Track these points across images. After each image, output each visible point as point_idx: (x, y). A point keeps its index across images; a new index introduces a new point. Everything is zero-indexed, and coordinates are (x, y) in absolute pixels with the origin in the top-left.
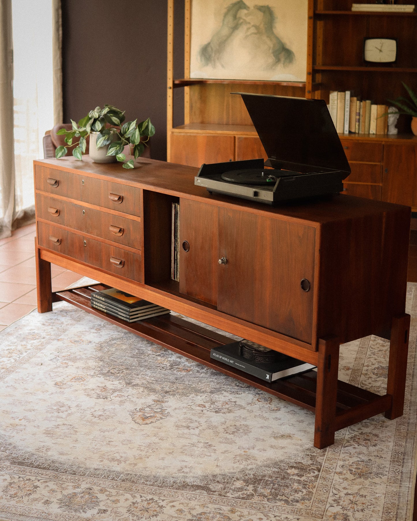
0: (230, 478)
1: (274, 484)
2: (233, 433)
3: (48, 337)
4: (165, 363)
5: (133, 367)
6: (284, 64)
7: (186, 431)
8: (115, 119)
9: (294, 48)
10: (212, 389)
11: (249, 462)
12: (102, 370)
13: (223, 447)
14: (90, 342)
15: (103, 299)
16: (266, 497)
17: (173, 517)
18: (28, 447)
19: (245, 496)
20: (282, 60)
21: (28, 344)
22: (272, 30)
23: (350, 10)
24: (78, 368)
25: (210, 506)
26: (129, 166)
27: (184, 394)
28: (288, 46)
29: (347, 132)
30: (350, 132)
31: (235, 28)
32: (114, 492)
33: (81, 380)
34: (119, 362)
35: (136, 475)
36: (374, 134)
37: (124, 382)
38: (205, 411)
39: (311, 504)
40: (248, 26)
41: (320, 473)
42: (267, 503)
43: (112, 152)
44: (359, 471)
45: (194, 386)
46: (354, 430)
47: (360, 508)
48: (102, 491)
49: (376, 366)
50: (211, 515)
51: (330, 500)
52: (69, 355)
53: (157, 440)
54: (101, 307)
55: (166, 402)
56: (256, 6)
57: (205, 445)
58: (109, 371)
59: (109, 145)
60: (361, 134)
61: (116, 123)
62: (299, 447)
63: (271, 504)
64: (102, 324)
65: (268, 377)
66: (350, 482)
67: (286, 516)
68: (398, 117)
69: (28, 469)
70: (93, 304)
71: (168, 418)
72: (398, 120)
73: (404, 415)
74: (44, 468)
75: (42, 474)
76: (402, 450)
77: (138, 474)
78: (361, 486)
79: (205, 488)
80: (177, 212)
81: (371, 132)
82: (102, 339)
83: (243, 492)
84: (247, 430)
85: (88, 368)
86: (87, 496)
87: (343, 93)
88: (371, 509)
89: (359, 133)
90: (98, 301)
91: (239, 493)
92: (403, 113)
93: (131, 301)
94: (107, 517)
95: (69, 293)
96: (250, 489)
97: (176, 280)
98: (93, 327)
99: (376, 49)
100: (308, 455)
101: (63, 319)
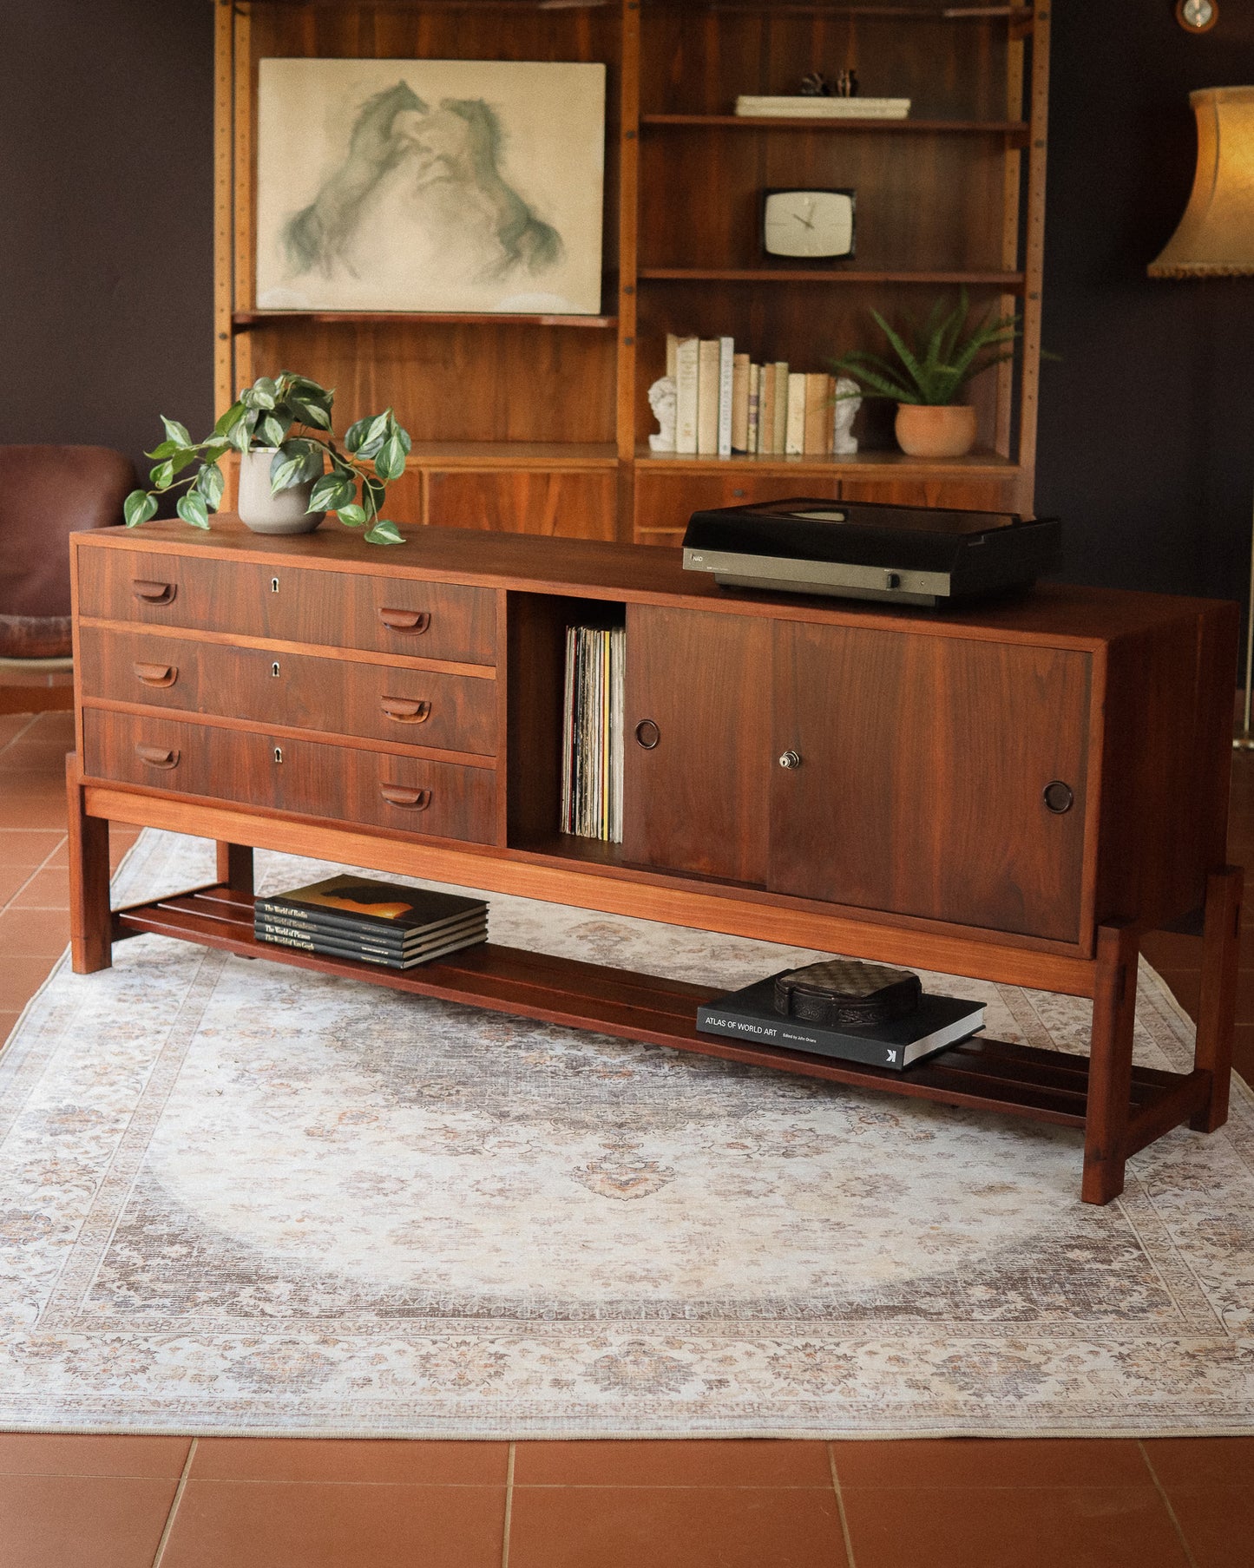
0: (948, 1283)
1: (1062, 1285)
2: (868, 1194)
3: (167, 1028)
4: (548, 1063)
5: (476, 1079)
6: (530, 264)
7: (751, 1201)
8: (316, 412)
9: (558, 222)
10: (728, 1109)
11: (963, 1248)
12: (397, 1092)
13: (873, 1225)
14: (299, 1032)
15: (303, 914)
16: (1067, 1310)
17: (894, 1374)
18: (387, 1277)
19: (1017, 1314)
20: (527, 253)
21: (130, 1051)
24: (328, 1092)
25: (955, 1341)
26: (385, 538)
27: (666, 1126)
28: (543, 213)
29: (725, 452)
30: (734, 451)
31: (387, 164)
32: (703, 1343)
33: (367, 1119)
34: (424, 1070)
35: (722, 1303)
36: (797, 454)
37: (487, 1115)
38: (757, 1157)
39: (1179, 1311)
40: (425, 157)
41: (1146, 1253)
42: (1079, 1320)
43: (321, 501)
44: (1228, 1239)
45: (674, 1105)
46: (1144, 1162)
48: (671, 1344)
50: (976, 1359)
51: (1214, 1299)
52: (274, 1066)
53: (699, 1228)
54: (296, 938)
55: (638, 1145)
56: (447, 100)
57: (827, 1225)
58: (420, 1092)
59: (310, 484)
60: (763, 455)
61: (321, 421)
62: (1049, 1207)
63: (1091, 1323)
65: (892, 1056)
66: (1225, 1262)
67: (1145, 1340)
68: (858, 406)
69: (440, 1322)
70: (264, 931)
71: (680, 1179)
72: (857, 413)
73: (1229, 1122)
74: (477, 1315)
75: (486, 1328)
77: (725, 1299)
79: (908, 1309)
80: (584, 650)
81: (789, 450)
82: (326, 1022)
83: (1005, 1307)
84: (896, 1186)
85: (358, 1091)
86: (646, 1359)
87: (713, 343)
89: (756, 453)
90: (283, 921)
91: (999, 1310)
92: (872, 394)
93: (389, 914)
94: (738, 1394)
95: (152, 912)
96: (1016, 1300)
97: (578, 833)
98: (269, 998)
99: (797, 221)
100: (1085, 1220)
101: (163, 985)
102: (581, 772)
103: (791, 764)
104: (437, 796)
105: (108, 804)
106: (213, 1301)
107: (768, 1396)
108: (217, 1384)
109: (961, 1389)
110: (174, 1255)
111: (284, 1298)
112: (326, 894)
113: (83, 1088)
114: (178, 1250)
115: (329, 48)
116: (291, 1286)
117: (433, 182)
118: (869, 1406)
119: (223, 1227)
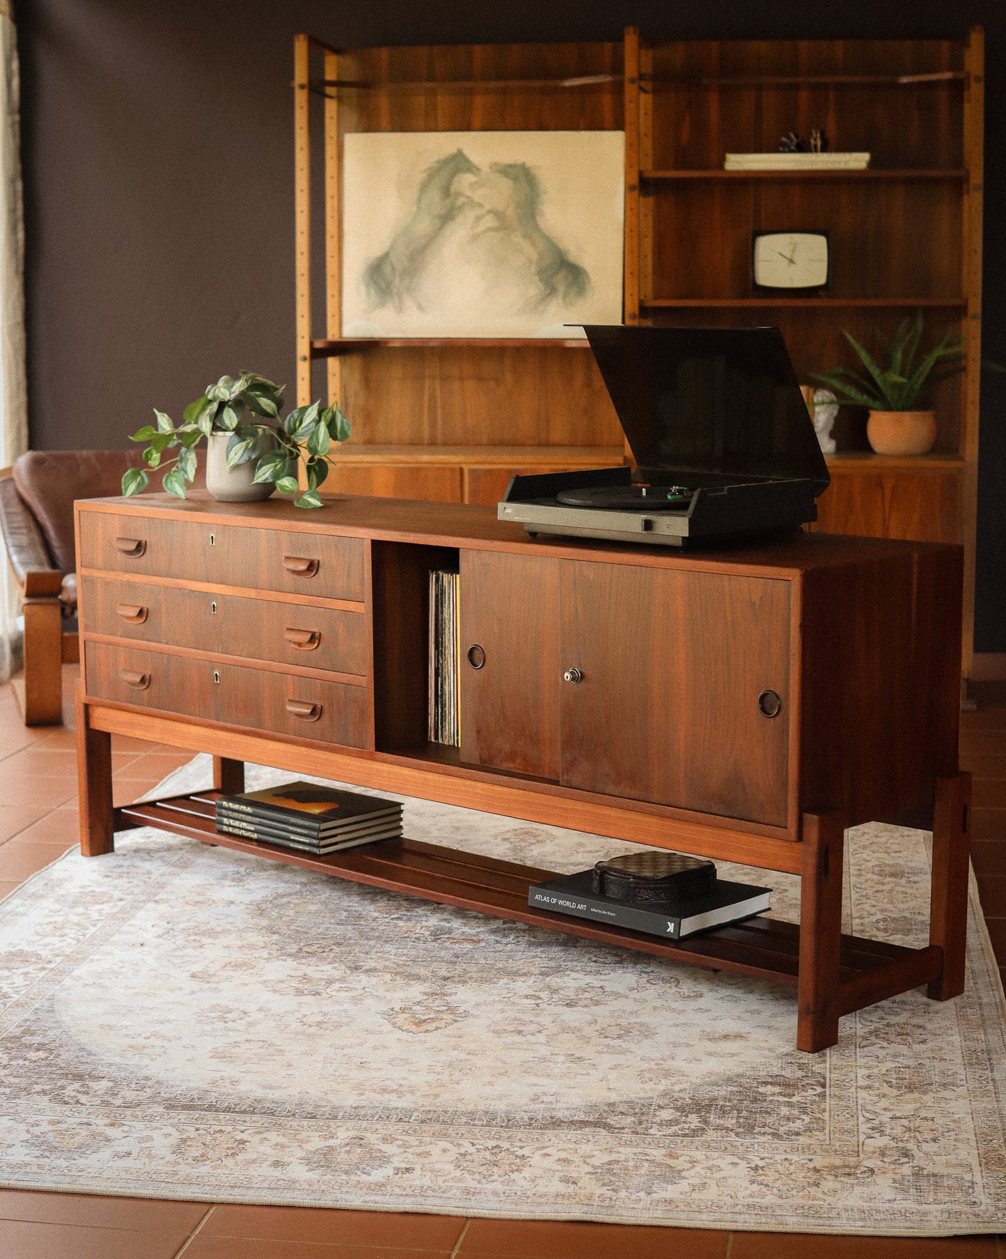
0: (643, 1105)
1: (739, 1111)
2: (619, 1037)
3: (129, 898)
4: (417, 931)
5: (351, 941)
6: (564, 298)
7: (518, 1038)
8: (266, 403)
9: (587, 262)
10: (543, 969)
11: (674, 1080)
12: (282, 948)
13: (607, 1061)
14: (232, 903)
15: (249, 810)
16: (732, 1130)
17: (554, 1171)
18: (189, 1081)
19: (687, 1132)
20: (561, 289)
21: (91, 912)
22: (535, 221)
24: (227, 947)
25: (621, 1149)
26: (309, 502)
27: (482, 980)
28: (574, 256)
31: (447, 217)
32: (412, 1140)
33: (246, 967)
34: (315, 933)
35: (446, 1112)
37: (343, 967)
38: (544, 1006)
39: (827, 1136)
40: (478, 211)
41: (827, 1090)
42: (737, 1139)
43: (264, 474)
44: (906, 1082)
45: (501, 965)
46: (872, 1021)
47: (929, 1136)
48: (385, 1140)
49: (879, 916)
50: (631, 1164)
51: (864, 1128)
52: (196, 927)
53: (463, 1056)
54: (244, 829)
55: (451, 994)
56: (496, 164)
57: (569, 1058)
58: (301, 949)
59: (257, 460)
61: (269, 410)
62: (766, 1052)
63: (748, 1141)
64: (242, 870)
65: (671, 928)
66: (892, 1100)
67: (784, 1157)
69: (210, 1115)
70: (222, 824)
71: (470, 1020)
72: (836, 419)
73: (966, 993)
74: (244, 1112)
75: (244, 1121)
76: (983, 1046)
77: (450, 1110)
78: (918, 1105)
79: (601, 1124)
80: (442, 590)
82: (258, 896)
83: (680, 1126)
84: (647, 1032)
85: (252, 947)
86: (359, 1150)
88: (953, 1138)
90: (236, 815)
91: (674, 1128)
93: (316, 810)
94: (418, 1179)
95: (151, 809)
96: (694, 1121)
97: (440, 741)
98: (224, 877)
99: (781, 257)
100: (791, 1063)
101: (147, 866)
102: (442, 691)
103: (573, 679)
104: (326, 707)
105: (104, 720)
106: (44, 1092)
107: (440, 1182)
108: (10, 1151)
109: (604, 1185)
110: (33, 1059)
111: (98, 1093)
112: (277, 795)
113: (39, 938)
114: (42, 1054)
116: (111, 1084)
117: (484, 232)
118: (519, 1193)
119: (83, 1040)
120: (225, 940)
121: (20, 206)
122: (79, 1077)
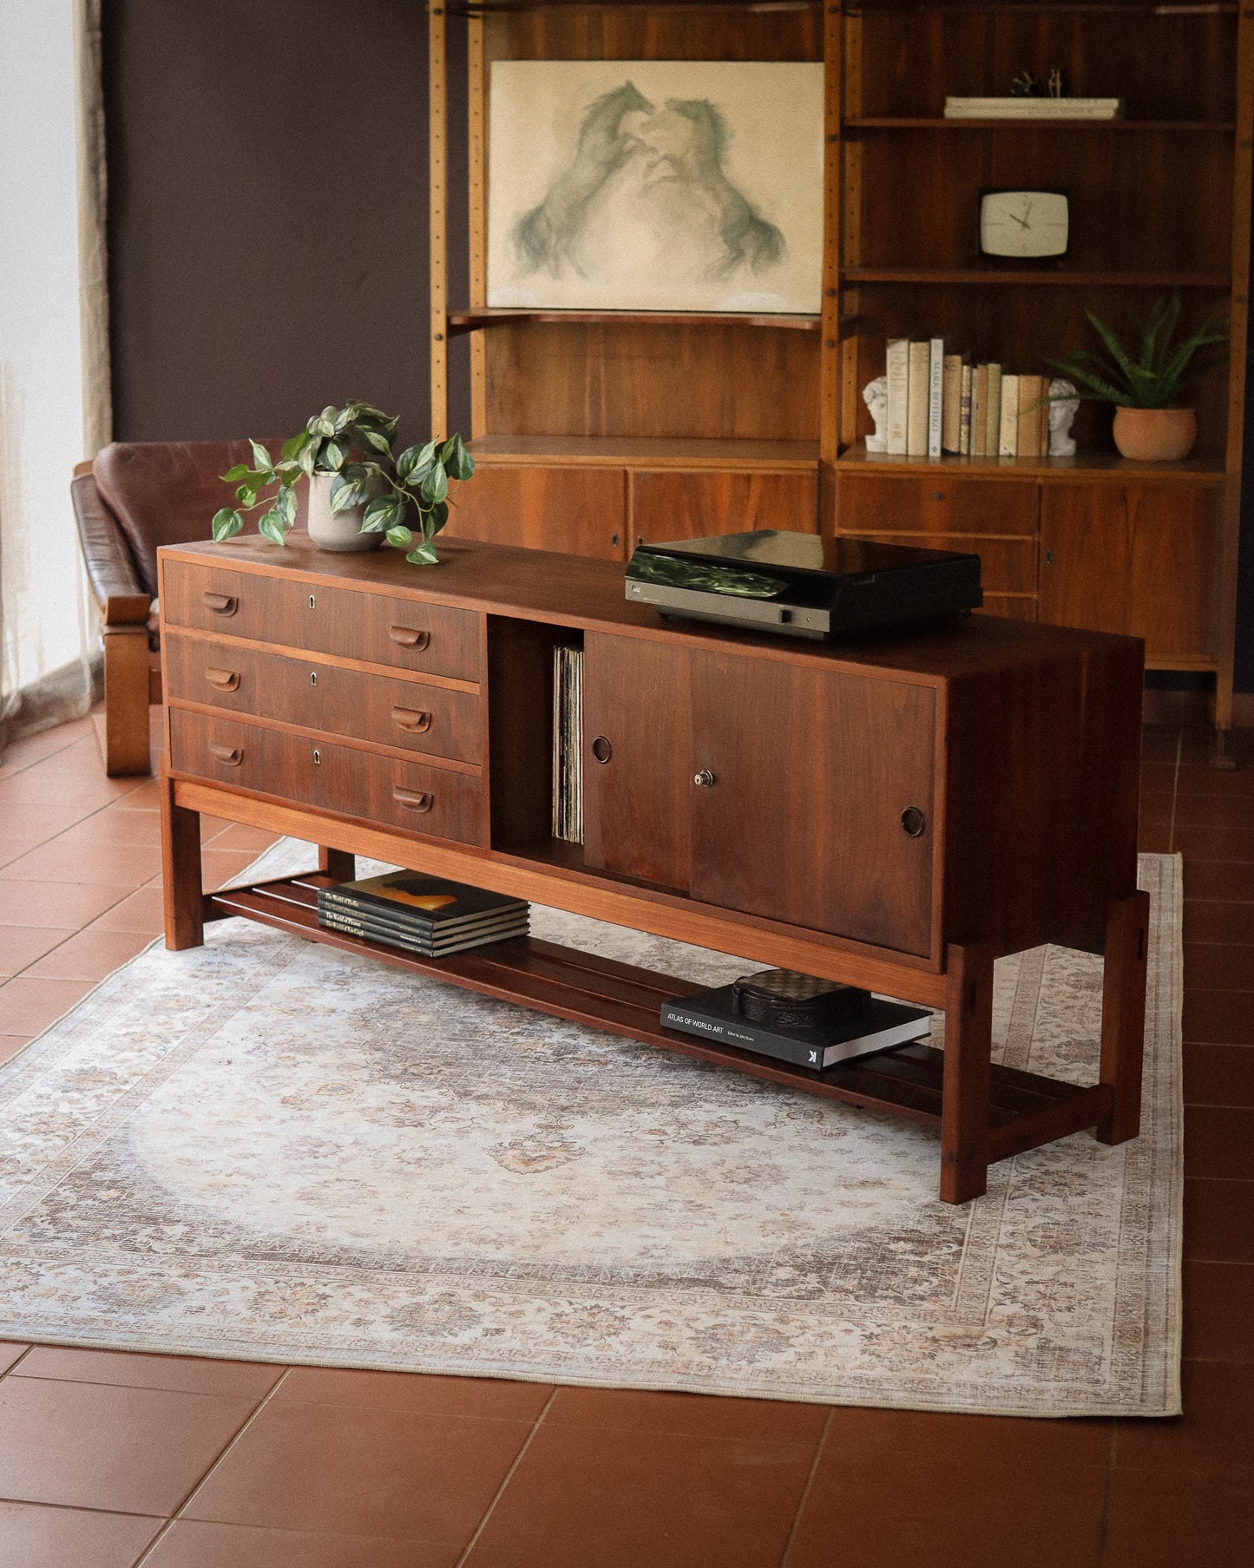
0: (761, 1262)
1: (864, 1271)
2: (747, 1181)
3: (217, 1003)
4: (538, 1050)
5: (464, 1061)
6: (753, 264)
7: (635, 1181)
8: (375, 439)
10: (673, 1099)
11: (798, 1233)
12: (386, 1068)
13: (731, 1208)
14: (333, 1011)
15: (355, 903)
16: (851, 1293)
17: (654, 1335)
18: (272, 1226)
19: (804, 1293)
20: (750, 252)
21: (174, 1021)
22: (719, 169)
23: (939, 113)
24: (325, 1066)
25: (730, 1312)
26: (424, 558)
27: (605, 1111)
28: (766, 213)
29: (936, 453)
30: (945, 453)
31: (614, 164)
32: (506, 1298)
33: (342, 1092)
34: (422, 1051)
35: (546, 1266)
36: (1010, 456)
37: (451, 1092)
38: (668, 1143)
39: (954, 1302)
41: (964, 1249)
42: (857, 1303)
43: (373, 522)
44: (1052, 1241)
45: (627, 1093)
47: (1064, 1304)
48: (478, 1297)
49: (1064, 1039)
50: (737, 1328)
51: (995, 1293)
52: (292, 1041)
53: (572, 1201)
54: (350, 925)
55: (568, 1127)
56: (672, 100)
57: (688, 1206)
58: (406, 1070)
59: (365, 505)
60: (976, 457)
61: (379, 447)
62: (905, 1202)
63: (866, 1306)
64: (348, 969)
65: (813, 1057)
66: (1034, 1262)
67: (904, 1324)
68: (1075, 408)
69: (291, 1266)
70: (325, 918)
71: (584, 1158)
72: (1076, 414)
73: (1141, 1136)
74: (328, 1263)
75: (328, 1273)
76: (1146, 1200)
77: (551, 1263)
78: (1060, 1268)
79: (711, 1283)
80: (568, 670)
81: (1002, 452)
82: (362, 1004)
83: (797, 1287)
84: (778, 1176)
85: (352, 1066)
86: (448, 1308)
87: (924, 345)
88: (1089, 1307)
89: (968, 455)
90: (340, 908)
91: (789, 1289)
92: (1090, 397)
93: (430, 905)
94: (508, 1342)
95: (245, 896)
96: (812, 1280)
97: (565, 838)
98: (327, 979)
99: (1013, 220)
100: (930, 1216)
101: (240, 963)
102: (567, 782)
103: (704, 782)
104: (437, 799)
105: (192, 796)
106: (114, 1238)
107: (531, 1346)
108: (76, 1304)
109: (705, 1351)
110: (104, 1198)
111: (173, 1239)
112: (386, 886)
113: (115, 1052)
114: (113, 1193)
115: (560, 51)
116: (187, 1229)
117: (659, 182)
118: (613, 1359)
119: (160, 1177)
120: (321, 1058)
121: (102, 141)
122: (152, 1220)
